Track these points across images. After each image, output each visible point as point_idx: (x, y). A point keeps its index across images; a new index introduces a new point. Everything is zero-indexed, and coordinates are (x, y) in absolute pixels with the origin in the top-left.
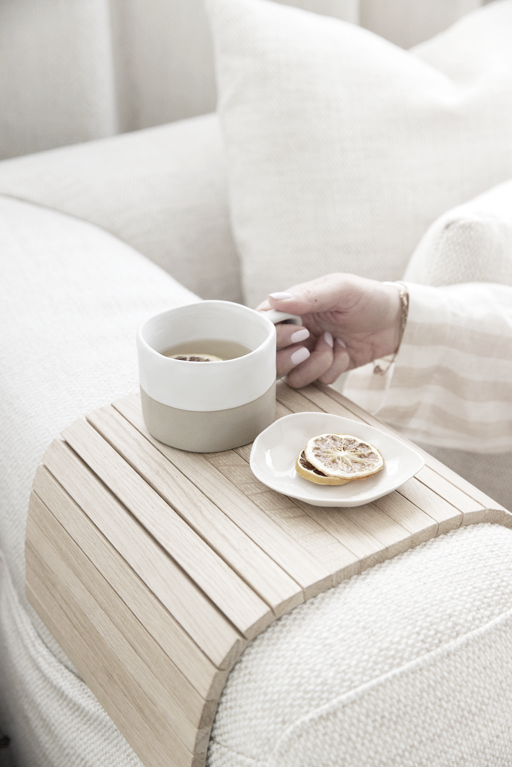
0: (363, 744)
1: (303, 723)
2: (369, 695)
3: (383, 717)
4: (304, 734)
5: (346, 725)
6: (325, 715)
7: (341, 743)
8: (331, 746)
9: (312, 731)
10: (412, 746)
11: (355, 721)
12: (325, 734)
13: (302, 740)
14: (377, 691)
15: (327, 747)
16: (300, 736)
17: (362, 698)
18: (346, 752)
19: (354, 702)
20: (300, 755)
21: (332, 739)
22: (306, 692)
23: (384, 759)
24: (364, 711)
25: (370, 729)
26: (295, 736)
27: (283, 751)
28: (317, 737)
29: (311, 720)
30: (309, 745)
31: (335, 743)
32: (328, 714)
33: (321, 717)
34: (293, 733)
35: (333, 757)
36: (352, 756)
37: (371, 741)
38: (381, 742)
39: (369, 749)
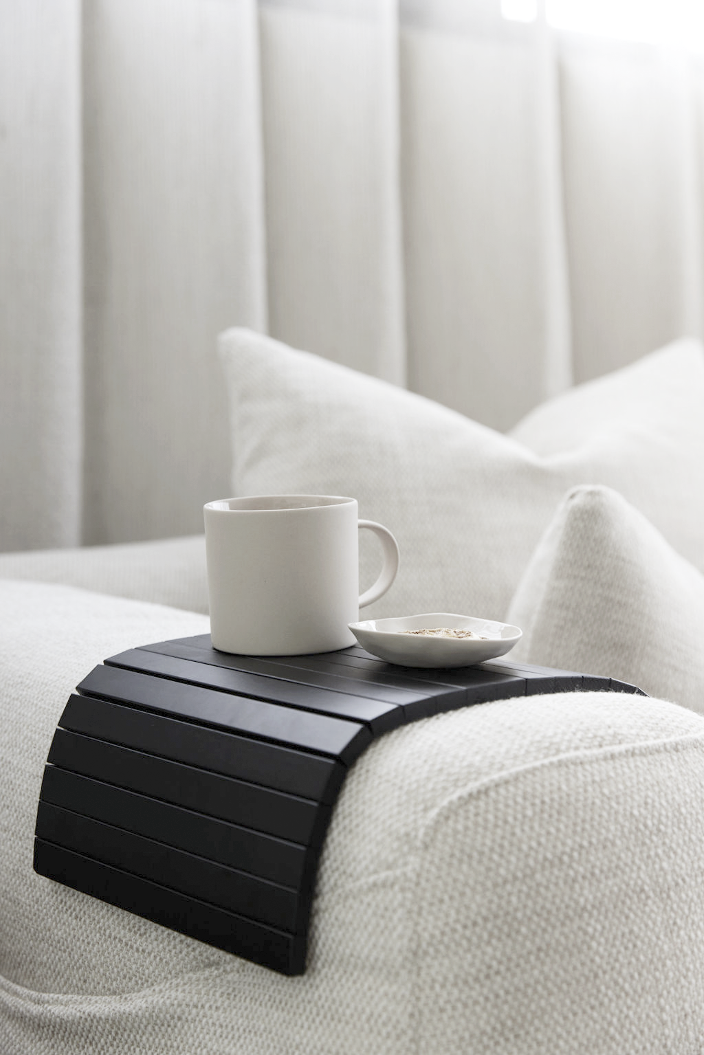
0: (523, 831)
1: (451, 803)
2: (525, 777)
3: (543, 802)
4: (453, 817)
5: (501, 806)
6: (475, 794)
7: (496, 826)
8: (485, 828)
9: (461, 811)
10: (581, 846)
11: (511, 802)
12: (477, 815)
13: (451, 822)
14: (534, 775)
15: (480, 830)
16: (447, 818)
17: (516, 779)
18: (503, 838)
19: (507, 782)
20: (450, 840)
21: (486, 820)
22: (449, 774)
23: (549, 856)
24: (520, 792)
26: (442, 819)
27: (428, 840)
28: (467, 818)
29: (460, 798)
30: (460, 827)
31: (490, 826)
32: (479, 792)
33: (470, 795)
34: (440, 814)
35: (488, 842)
36: (511, 844)
37: (532, 828)
38: (543, 832)
39: (530, 838)
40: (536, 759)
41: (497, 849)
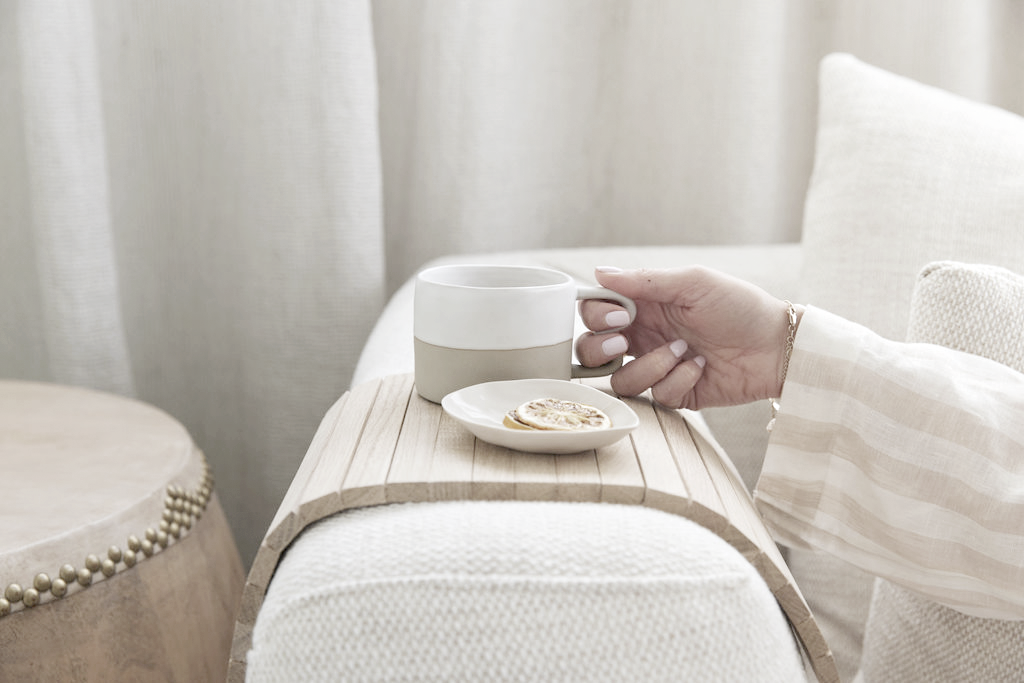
0: (343, 648)
2: (373, 591)
3: (377, 623)
4: (291, 616)
5: (333, 617)
6: (316, 598)
7: (321, 636)
8: (310, 636)
9: (299, 613)
11: (344, 615)
12: (309, 620)
13: (287, 622)
14: (384, 591)
15: (305, 636)
16: (287, 616)
17: (363, 592)
18: (322, 650)
19: (352, 593)
20: (279, 639)
21: (314, 628)
22: (316, 572)
24: (358, 607)
25: (357, 631)
26: (282, 617)
28: (301, 621)
29: (303, 599)
30: (291, 629)
31: (315, 635)
32: (321, 597)
33: (312, 598)
34: (283, 611)
35: (307, 651)
36: (328, 658)
37: (354, 648)
38: (365, 654)
39: (349, 657)
40: (403, 573)
41: (313, 661)
